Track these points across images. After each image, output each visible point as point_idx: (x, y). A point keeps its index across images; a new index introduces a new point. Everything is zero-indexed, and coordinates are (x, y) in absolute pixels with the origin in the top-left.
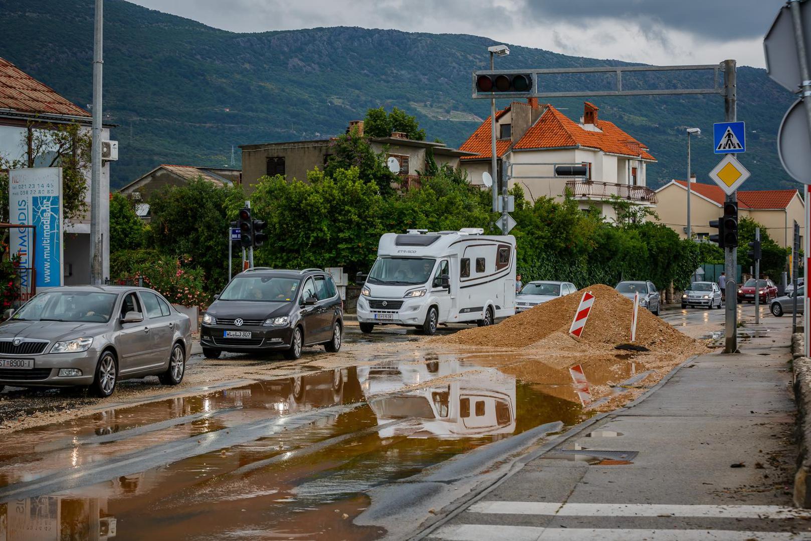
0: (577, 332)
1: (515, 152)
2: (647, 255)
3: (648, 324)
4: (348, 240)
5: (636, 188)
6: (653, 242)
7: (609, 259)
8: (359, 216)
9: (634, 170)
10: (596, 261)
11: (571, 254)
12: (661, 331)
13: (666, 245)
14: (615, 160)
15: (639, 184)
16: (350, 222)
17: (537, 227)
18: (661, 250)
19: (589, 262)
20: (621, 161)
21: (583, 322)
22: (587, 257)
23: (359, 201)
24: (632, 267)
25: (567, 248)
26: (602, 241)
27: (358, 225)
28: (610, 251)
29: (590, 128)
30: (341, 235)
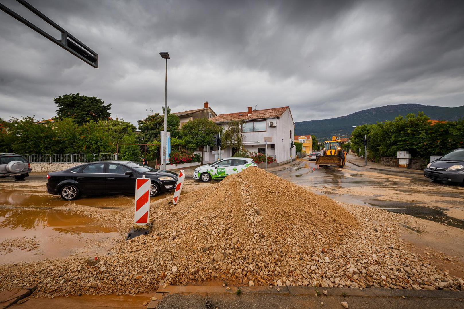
8: (415, 131)
16: (408, 133)
23: (416, 125)
27: (412, 134)
30: (401, 139)
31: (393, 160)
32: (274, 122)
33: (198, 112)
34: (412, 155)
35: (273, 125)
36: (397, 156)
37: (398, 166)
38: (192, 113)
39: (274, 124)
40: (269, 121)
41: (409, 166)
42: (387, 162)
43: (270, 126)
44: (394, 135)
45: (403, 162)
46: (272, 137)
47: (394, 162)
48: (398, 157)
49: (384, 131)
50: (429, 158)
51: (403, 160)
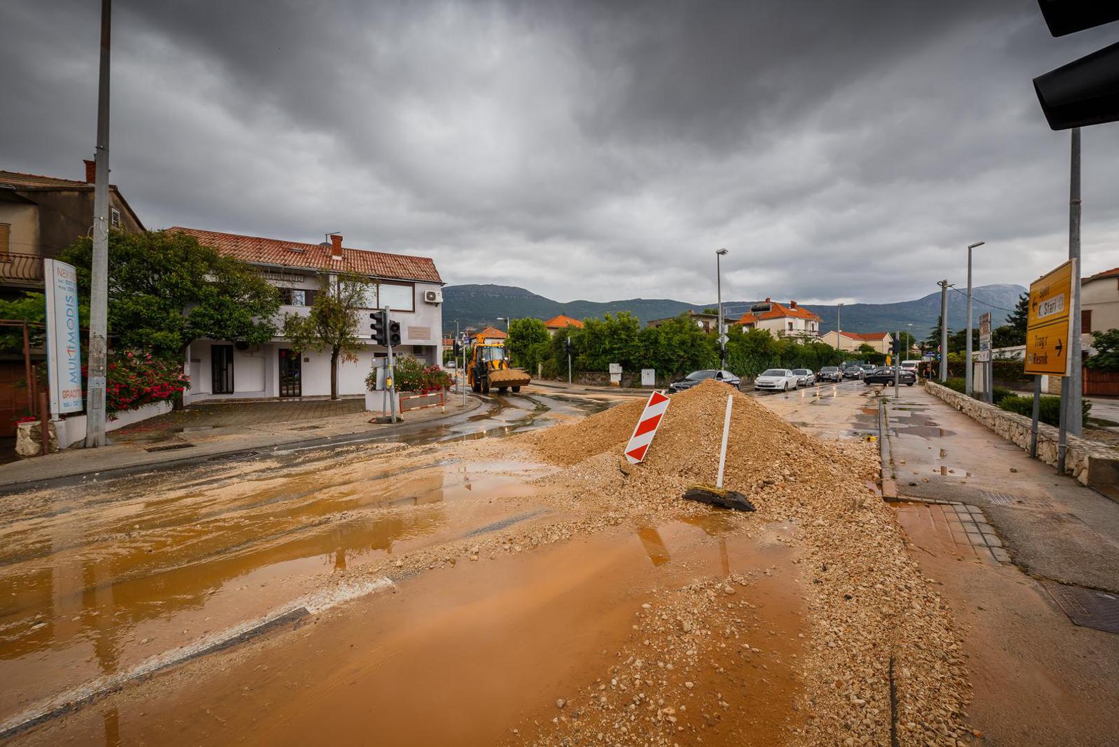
0: (637, 453)
1: (760, 320)
2: (816, 356)
3: (765, 442)
4: (619, 349)
5: (813, 331)
6: (819, 351)
7: (794, 358)
8: (628, 336)
9: (813, 325)
10: (786, 359)
11: (768, 355)
12: (788, 455)
13: (826, 352)
14: (804, 321)
15: (815, 330)
16: (621, 339)
17: (747, 342)
18: (823, 354)
19: (781, 360)
20: (807, 322)
21: (647, 438)
22: (779, 357)
23: (628, 328)
24: (807, 362)
25: (765, 353)
26: (789, 349)
27: (626, 340)
28: (794, 354)
29: (793, 310)
30: (615, 346)
31: (602, 376)
32: (436, 293)
33: (65, 193)
34: (623, 369)
35: (434, 298)
36: (608, 371)
37: (609, 384)
38: (37, 191)
39: (437, 296)
40: (420, 288)
41: (621, 384)
42: (593, 380)
43: (426, 300)
44: (608, 340)
45: (615, 379)
46: (429, 329)
47: (602, 379)
48: (610, 372)
49: (594, 333)
50: (641, 372)
51: (614, 376)
